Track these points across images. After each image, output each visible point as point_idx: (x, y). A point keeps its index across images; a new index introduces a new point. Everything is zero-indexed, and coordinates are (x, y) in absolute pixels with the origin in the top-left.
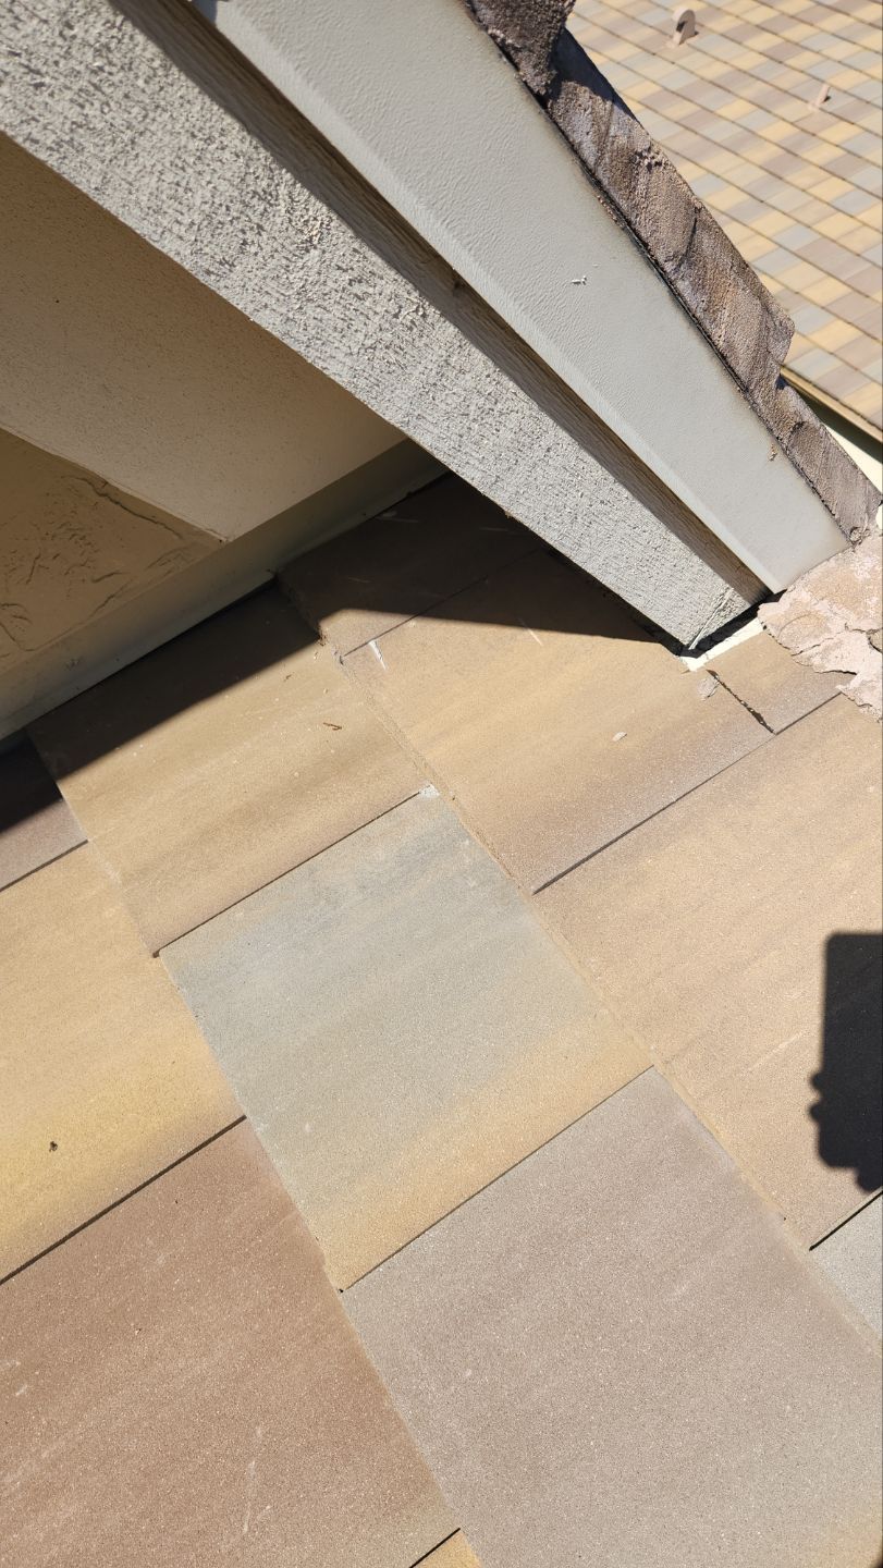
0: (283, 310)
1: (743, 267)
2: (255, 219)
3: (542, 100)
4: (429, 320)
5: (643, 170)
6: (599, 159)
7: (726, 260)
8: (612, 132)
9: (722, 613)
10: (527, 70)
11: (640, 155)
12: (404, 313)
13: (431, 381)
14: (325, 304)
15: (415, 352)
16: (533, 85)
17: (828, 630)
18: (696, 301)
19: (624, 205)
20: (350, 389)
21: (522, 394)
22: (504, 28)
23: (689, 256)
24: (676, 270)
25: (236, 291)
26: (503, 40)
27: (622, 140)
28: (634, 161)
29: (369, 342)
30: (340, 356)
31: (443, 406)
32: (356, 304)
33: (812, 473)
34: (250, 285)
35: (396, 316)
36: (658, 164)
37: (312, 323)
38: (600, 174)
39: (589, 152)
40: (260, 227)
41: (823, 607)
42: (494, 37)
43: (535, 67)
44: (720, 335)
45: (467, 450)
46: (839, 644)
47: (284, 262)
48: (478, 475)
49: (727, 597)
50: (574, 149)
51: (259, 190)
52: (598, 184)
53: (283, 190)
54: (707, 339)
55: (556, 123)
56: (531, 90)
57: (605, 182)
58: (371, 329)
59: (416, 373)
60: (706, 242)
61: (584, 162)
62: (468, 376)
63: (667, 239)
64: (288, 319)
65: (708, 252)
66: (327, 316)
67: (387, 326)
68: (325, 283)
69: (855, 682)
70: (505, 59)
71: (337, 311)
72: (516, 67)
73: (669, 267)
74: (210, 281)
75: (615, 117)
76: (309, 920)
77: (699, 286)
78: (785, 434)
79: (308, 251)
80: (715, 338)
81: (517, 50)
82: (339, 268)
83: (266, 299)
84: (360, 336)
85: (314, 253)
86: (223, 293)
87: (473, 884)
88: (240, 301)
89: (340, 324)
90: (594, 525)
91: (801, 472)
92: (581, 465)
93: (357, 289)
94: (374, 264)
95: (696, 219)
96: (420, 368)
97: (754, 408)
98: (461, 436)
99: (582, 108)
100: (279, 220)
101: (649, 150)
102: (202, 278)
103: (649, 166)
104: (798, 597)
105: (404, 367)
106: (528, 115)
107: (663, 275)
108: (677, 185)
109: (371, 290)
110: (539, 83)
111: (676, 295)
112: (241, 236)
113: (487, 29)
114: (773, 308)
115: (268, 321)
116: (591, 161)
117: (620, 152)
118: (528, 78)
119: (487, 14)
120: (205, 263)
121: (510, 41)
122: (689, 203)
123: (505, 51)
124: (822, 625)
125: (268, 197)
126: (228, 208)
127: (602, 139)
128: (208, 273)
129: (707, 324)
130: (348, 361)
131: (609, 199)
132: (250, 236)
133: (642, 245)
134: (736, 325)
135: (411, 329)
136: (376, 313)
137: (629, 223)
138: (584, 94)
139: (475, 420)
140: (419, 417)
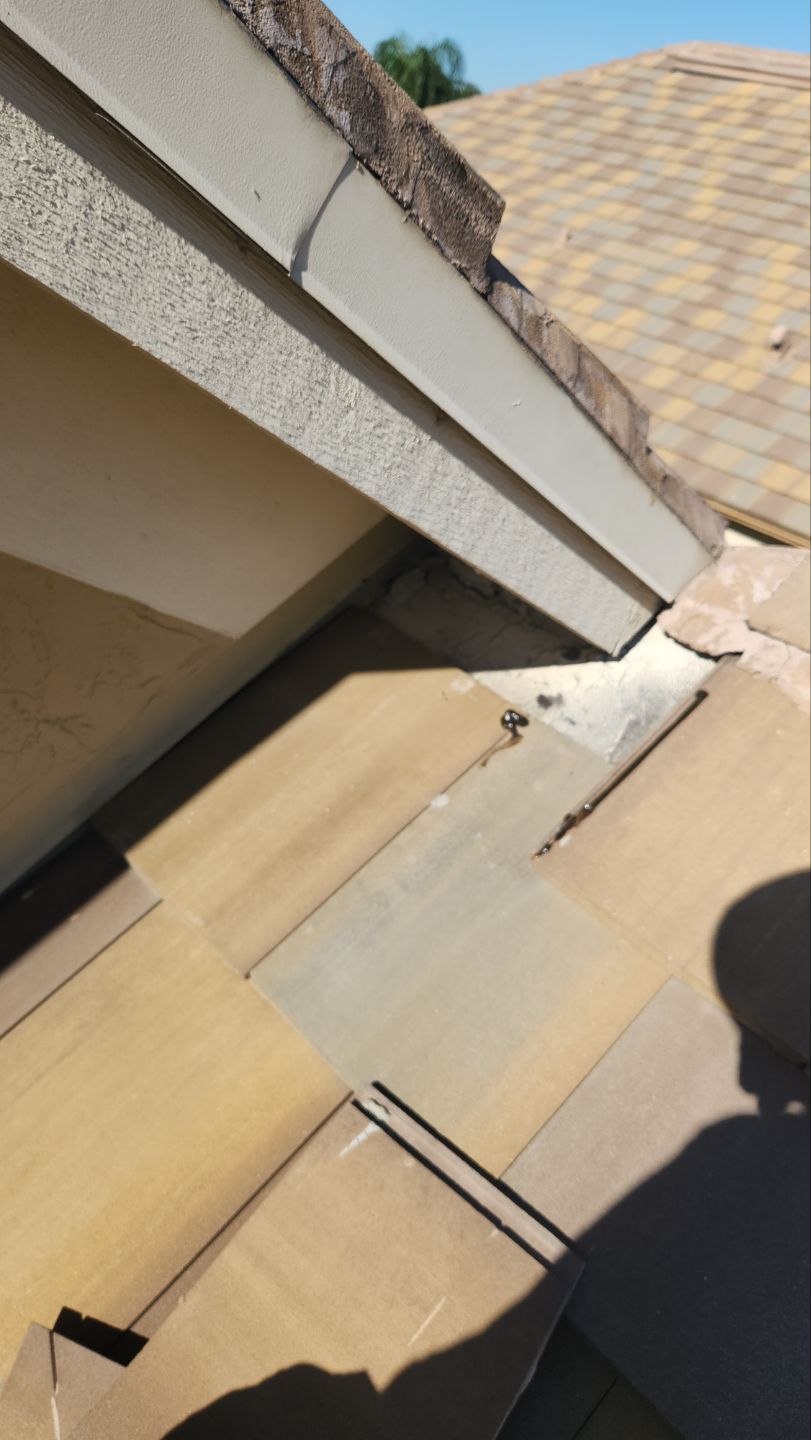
0: (335, 453)
1: (612, 378)
2: (317, 398)
3: (485, 296)
4: (423, 444)
5: (544, 327)
6: (520, 325)
7: (601, 374)
8: (524, 308)
9: (633, 624)
10: (475, 280)
11: (541, 318)
12: (407, 442)
13: (427, 484)
14: (360, 445)
15: (415, 468)
16: (479, 288)
17: (714, 625)
18: (589, 404)
19: (538, 351)
20: (377, 498)
21: (485, 484)
22: (459, 258)
23: (579, 376)
24: (575, 386)
25: (305, 446)
26: (460, 266)
27: (531, 311)
28: (538, 323)
29: (387, 465)
30: (370, 477)
31: (435, 501)
32: (378, 441)
33: (679, 509)
34: (315, 440)
35: (403, 445)
36: (552, 322)
37: (352, 458)
38: (524, 335)
39: (514, 321)
40: (320, 402)
41: (705, 609)
42: (455, 265)
43: (479, 278)
44: (607, 424)
45: (452, 529)
46: (725, 633)
47: (335, 422)
49: (634, 611)
50: (505, 322)
51: (320, 380)
52: (521, 341)
53: (333, 377)
54: (599, 427)
55: (493, 308)
56: (478, 292)
57: (526, 339)
58: (388, 456)
59: (417, 482)
60: (588, 365)
61: (512, 329)
62: (449, 478)
63: (564, 366)
64: (338, 458)
65: (590, 371)
66: (361, 452)
67: (398, 452)
68: (359, 431)
69: (744, 659)
70: (462, 277)
71: (367, 448)
72: (468, 279)
73: (570, 385)
74: (291, 442)
75: (524, 298)
77: (589, 394)
78: (657, 485)
79: (348, 412)
80: (604, 427)
81: (468, 270)
82: (368, 420)
83: (324, 448)
84: (381, 463)
85: (352, 413)
86: (299, 448)
88: (308, 452)
89: (369, 456)
90: (539, 570)
91: (673, 510)
93: (379, 431)
94: (388, 414)
95: (579, 351)
96: (419, 478)
97: (636, 470)
98: (447, 520)
99: (506, 293)
100: (331, 396)
101: (545, 314)
102: (286, 440)
103: (547, 324)
104: (685, 605)
105: (408, 478)
106: (478, 307)
107: (567, 391)
108: (565, 333)
109: (386, 431)
110: (482, 286)
111: (577, 403)
112: (309, 410)
113: (450, 260)
114: (635, 401)
115: (326, 462)
116: (516, 327)
117: (531, 319)
118: (476, 285)
119: (449, 252)
120: (288, 431)
121: (463, 265)
122: (574, 343)
123: (462, 271)
124: (709, 622)
125: (324, 383)
126: (301, 394)
127: (520, 312)
128: (290, 436)
129: (598, 418)
130: (375, 480)
131: (530, 349)
132: (314, 408)
133: (552, 374)
134: (615, 416)
135: (412, 452)
136: (390, 446)
137: (543, 362)
138: (506, 288)
139: (455, 507)
140: (421, 510)
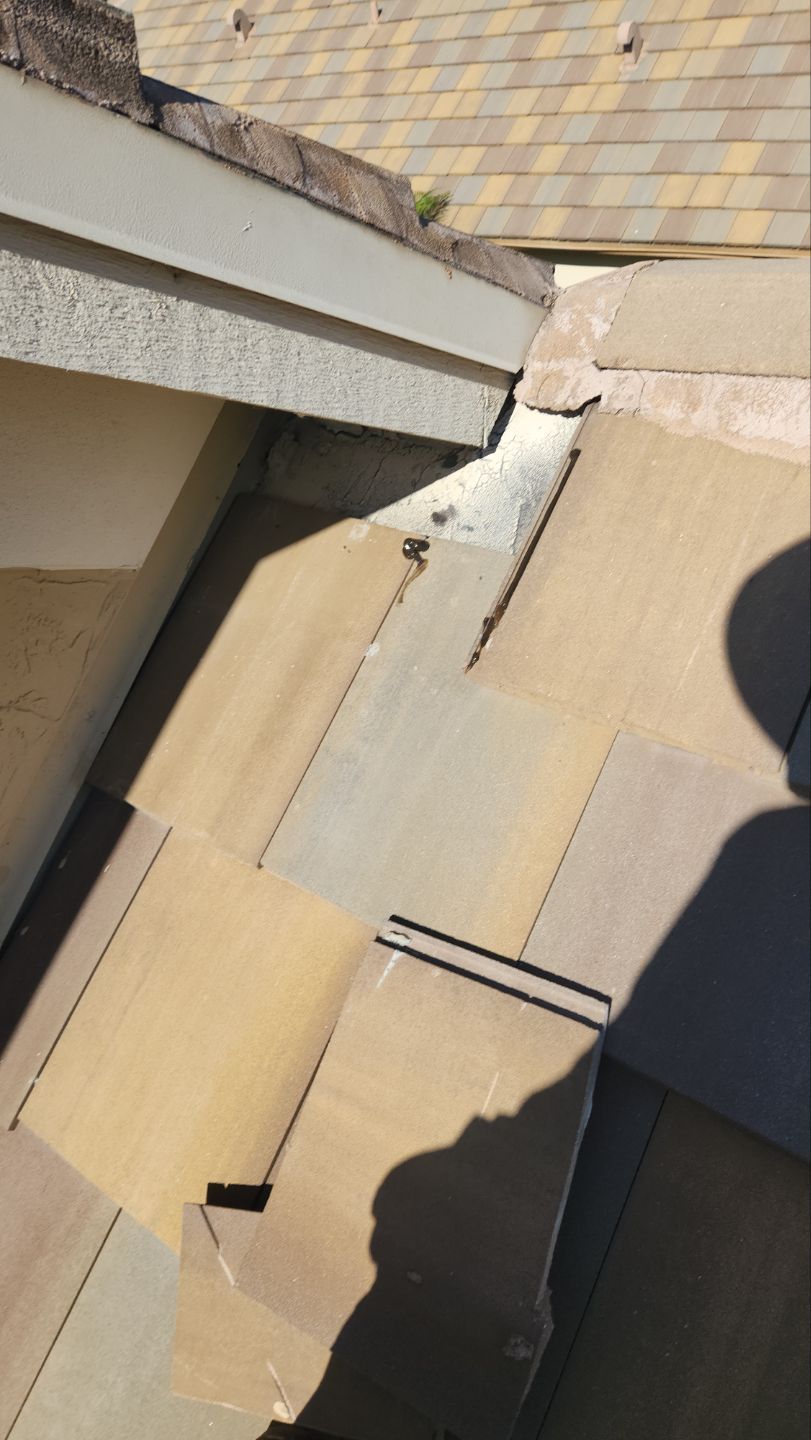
0: (82, 352)
1: (349, 160)
2: (35, 304)
3: (154, 127)
4: (172, 308)
5: (243, 133)
6: (212, 141)
7: (334, 161)
8: (209, 121)
9: (491, 409)
10: (135, 114)
11: (235, 124)
12: (154, 313)
13: (197, 348)
14: (105, 334)
15: (175, 335)
16: (143, 121)
17: (567, 378)
18: (330, 198)
19: (245, 162)
20: (150, 382)
21: (260, 324)
22: (106, 96)
23: (306, 171)
24: (304, 184)
25: (49, 356)
26: (111, 104)
27: (219, 122)
28: (234, 131)
29: (145, 344)
30: (133, 364)
31: (214, 361)
32: (122, 323)
33: (487, 273)
34: (55, 348)
35: (150, 317)
36: (251, 124)
37: (104, 351)
38: (218, 151)
39: (202, 141)
40: (40, 307)
41: (553, 365)
42: (104, 106)
43: (138, 109)
44: (360, 212)
45: (247, 382)
47: (66, 321)
48: (264, 396)
49: (486, 395)
50: (192, 145)
51: (26, 284)
52: (220, 158)
53: (39, 276)
54: (353, 218)
55: (171, 136)
56: (144, 124)
57: (224, 154)
58: (141, 334)
59: (184, 348)
60: (313, 156)
61: (203, 150)
62: (218, 332)
63: (285, 167)
64: (89, 357)
65: (318, 161)
66: (110, 341)
67: (149, 327)
68: (97, 321)
69: (604, 400)
70: (118, 115)
71: (114, 335)
72: (127, 115)
73: (298, 185)
74: (30, 359)
75: (205, 111)
76: (344, 781)
77: (325, 188)
78: (449, 255)
79: (75, 306)
80: (358, 215)
81: (122, 105)
82: (100, 306)
83: (68, 352)
84: (137, 343)
85: (80, 305)
86: (42, 362)
87: (435, 691)
88: (54, 362)
89: (121, 342)
90: (362, 391)
91: (477, 276)
92: (327, 353)
93: (118, 313)
94: (118, 291)
95: (298, 146)
96: (185, 343)
97: (415, 248)
98: (237, 375)
99: (181, 117)
100: (48, 296)
101: (239, 119)
102: (25, 359)
103: (246, 129)
104: (533, 368)
105: (174, 349)
106: (153, 141)
107: (298, 193)
108: (269, 129)
109: (126, 309)
110: (146, 117)
111: (314, 202)
112: (32, 319)
113: (97, 104)
114: (386, 175)
115: (78, 365)
116: (207, 146)
117: (221, 130)
118: (139, 118)
119: (92, 95)
120: (23, 349)
121: (114, 103)
122: (286, 138)
123: (116, 110)
124: (561, 378)
125: (33, 285)
126: (15, 306)
127: (206, 129)
128: (27, 353)
129: (346, 209)
130: (138, 363)
131: (233, 164)
132: (37, 316)
133: (271, 181)
134: (367, 199)
135: (164, 321)
136: (138, 323)
137: (255, 171)
138: (177, 107)
139: (239, 360)
140: (204, 377)
